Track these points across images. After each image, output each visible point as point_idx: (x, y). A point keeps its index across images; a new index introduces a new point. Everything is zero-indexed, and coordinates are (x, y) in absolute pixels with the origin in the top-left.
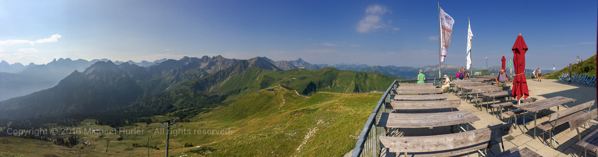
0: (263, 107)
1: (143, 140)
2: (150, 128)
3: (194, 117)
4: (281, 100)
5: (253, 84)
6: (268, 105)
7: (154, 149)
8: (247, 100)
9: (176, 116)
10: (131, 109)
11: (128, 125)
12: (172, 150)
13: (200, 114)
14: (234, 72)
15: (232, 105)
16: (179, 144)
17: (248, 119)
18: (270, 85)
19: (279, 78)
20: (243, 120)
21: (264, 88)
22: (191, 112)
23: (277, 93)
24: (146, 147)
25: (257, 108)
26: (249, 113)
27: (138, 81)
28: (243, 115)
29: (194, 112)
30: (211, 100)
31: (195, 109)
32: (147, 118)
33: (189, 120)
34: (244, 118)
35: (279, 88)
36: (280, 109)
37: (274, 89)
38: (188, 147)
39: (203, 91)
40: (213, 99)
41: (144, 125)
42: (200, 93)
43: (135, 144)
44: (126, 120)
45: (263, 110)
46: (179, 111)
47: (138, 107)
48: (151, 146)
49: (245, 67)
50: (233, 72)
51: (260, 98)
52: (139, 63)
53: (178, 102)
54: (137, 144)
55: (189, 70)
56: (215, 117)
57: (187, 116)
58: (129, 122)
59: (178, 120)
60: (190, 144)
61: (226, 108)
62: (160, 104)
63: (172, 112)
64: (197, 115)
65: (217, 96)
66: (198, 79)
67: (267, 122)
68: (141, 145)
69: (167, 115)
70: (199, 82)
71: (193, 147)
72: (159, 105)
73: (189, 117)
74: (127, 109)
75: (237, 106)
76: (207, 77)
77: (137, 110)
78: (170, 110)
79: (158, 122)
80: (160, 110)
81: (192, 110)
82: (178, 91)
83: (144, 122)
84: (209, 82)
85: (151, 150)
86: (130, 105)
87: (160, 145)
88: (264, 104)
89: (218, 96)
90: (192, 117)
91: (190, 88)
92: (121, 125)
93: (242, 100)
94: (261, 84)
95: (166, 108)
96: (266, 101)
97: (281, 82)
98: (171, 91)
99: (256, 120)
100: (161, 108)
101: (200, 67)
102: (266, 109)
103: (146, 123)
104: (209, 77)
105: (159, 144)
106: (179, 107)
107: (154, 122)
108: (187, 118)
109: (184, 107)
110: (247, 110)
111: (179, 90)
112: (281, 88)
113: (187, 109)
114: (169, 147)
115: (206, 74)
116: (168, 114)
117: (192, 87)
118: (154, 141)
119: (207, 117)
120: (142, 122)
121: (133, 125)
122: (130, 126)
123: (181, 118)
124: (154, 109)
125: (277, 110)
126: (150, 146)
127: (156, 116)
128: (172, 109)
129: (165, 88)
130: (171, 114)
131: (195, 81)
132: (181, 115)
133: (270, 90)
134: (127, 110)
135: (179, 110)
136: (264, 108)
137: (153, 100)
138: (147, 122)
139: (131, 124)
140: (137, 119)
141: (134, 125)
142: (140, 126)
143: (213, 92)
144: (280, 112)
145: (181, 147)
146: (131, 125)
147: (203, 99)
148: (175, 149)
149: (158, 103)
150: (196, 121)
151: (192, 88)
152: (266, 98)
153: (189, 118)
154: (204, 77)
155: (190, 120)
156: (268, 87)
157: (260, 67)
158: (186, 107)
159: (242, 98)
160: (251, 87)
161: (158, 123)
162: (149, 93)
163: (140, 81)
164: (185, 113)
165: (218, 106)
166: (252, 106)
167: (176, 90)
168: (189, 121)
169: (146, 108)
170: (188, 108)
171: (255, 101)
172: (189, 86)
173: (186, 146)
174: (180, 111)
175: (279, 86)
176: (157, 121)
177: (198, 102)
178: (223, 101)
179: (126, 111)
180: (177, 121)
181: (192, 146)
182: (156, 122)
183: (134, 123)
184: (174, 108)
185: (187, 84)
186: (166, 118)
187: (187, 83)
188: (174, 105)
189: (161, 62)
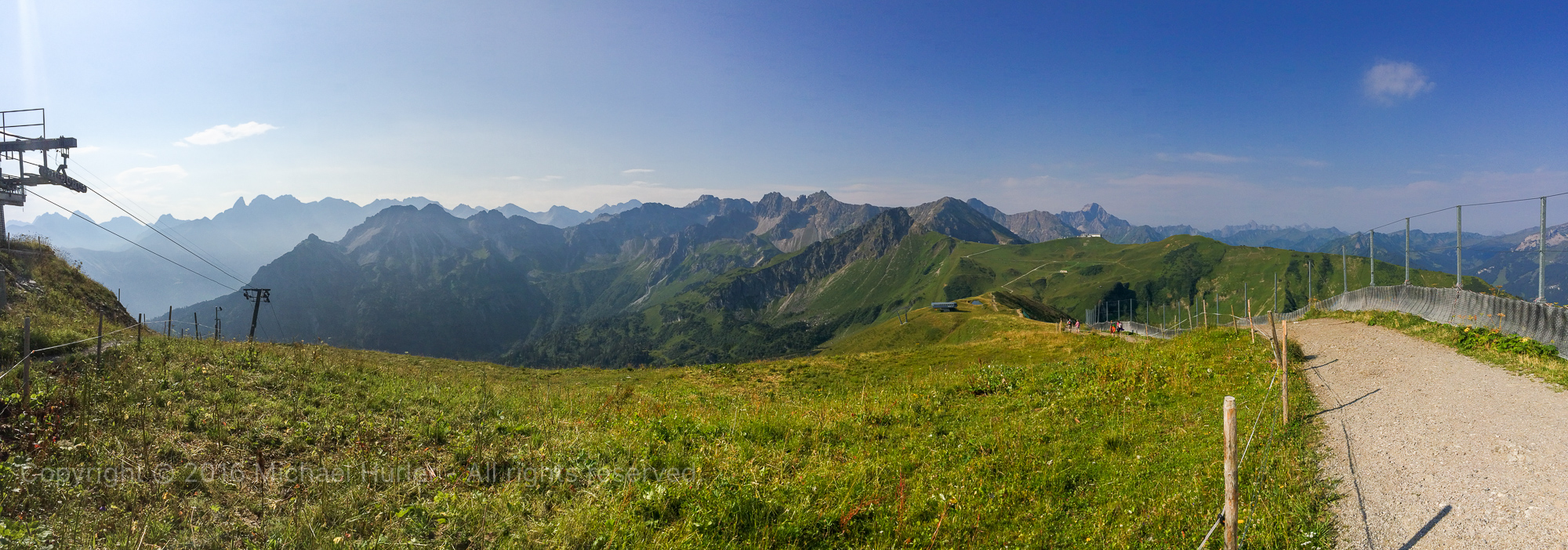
14: (863, 248)
30: (779, 340)
39: (756, 309)
40: (788, 337)
42: (745, 319)
49: (900, 232)
50: (858, 249)
52: (540, 214)
65: (802, 327)
70: (743, 279)
76: (770, 264)
82: (672, 309)
84: (778, 280)
91: (713, 299)
98: (649, 308)
101: (753, 232)
104: (780, 264)
111: (675, 306)
115: (773, 254)
117: (719, 295)
129: (632, 299)
131: (731, 278)
143: (791, 315)
147: (754, 336)
151: (718, 299)
154: (766, 265)
167: (664, 305)
172: (708, 294)
178: (819, 344)
185: (702, 288)
187: (705, 282)
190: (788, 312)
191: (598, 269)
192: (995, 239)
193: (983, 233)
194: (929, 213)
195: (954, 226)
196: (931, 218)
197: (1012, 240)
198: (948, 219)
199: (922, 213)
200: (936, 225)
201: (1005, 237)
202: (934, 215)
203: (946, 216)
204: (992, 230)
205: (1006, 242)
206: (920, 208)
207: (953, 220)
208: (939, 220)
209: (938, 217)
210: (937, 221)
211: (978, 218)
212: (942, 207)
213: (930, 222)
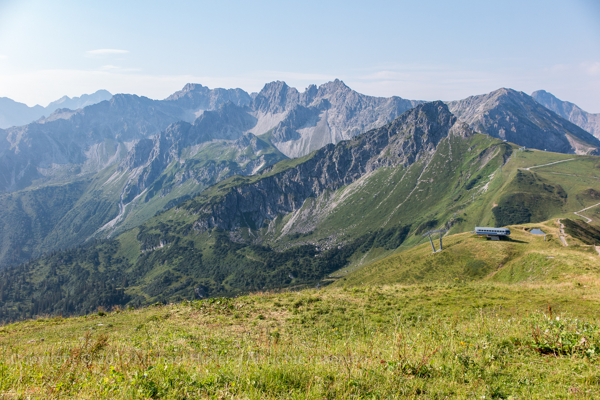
30: (283, 267)
39: (254, 228)
40: (294, 264)
42: (242, 241)
53: (150, 278)
55: (208, 143)
65: (310, 251)
70: (240, 191)
76: (273, 172)
82: (153, 232)
84: (281, 193)
89: (313, 253)
91: (203, 217)
98: (124, 232)
101: (251, 131)
104: (283, 173)
111: (156, 228)
115: (274, 159)
117: (210, 212)
129: (101, 222)
131: (224, 190)
143: (297, 236)
147: (253, 262)
151: (209, 216)
160: (452, 219)
167: (142, 228)
172: (196, 211)
177: (230, 278)
178: (331, 272)
185: (189, 203)
190: (294, 232)
191: (55, 184)
192: (571, 147)
193: (553, 139)
194: (477, 109)
195: (511, 127)
196: (480, 116)
197: (594, 149)
198: (503, 118)
199: (468, 109)
200: (486, 125)
201: (584, 145)
202: (485, 112)
203: (501, 114)
204: (566, 135)
205: (585, 151)
206: (465, 103)
207: (511, 119)
208: (491, 118)
209: (490, 115)
210: (489, 121)
211: (545, 116)
212: (496, 101)
213: (478, 122)
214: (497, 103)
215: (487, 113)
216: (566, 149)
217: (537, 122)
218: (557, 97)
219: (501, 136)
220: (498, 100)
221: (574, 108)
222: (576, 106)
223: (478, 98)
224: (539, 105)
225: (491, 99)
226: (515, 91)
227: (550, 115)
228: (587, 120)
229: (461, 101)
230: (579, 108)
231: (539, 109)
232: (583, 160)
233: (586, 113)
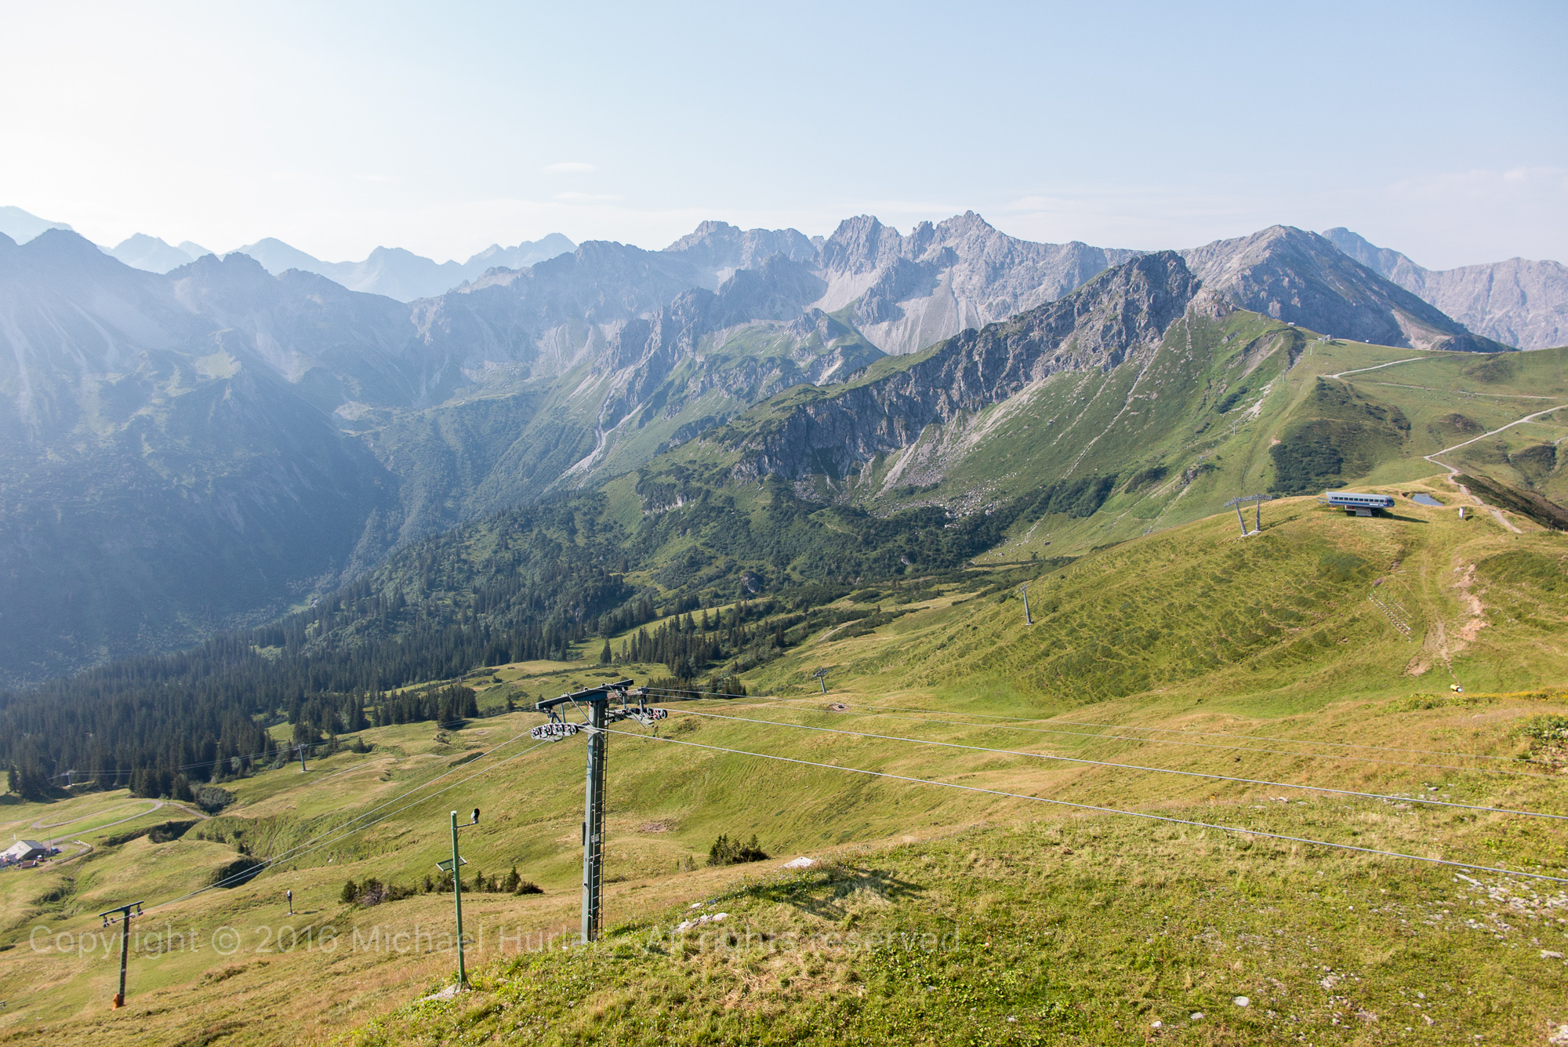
0: (1276, 631)
1: (417, 848)
2: (469, 753)
3: (769, 660)
4: (1444, 602)
5: (1216, 451)
6: (1321, 627)
7: (500, 895)
8: (1155, 563)
9: (649, 661)
10: (310, 629)
11: (292, 757)
12: (625, 887)
13: (811, 640)
14: (1074, 346)
15: (1040, 589)
16: (670, 847)
17: (1150, 709)
18: (1364, 469)
19: (1457, 418)
20: (1111, 706)
21: (1302, 490)
22: (754, 626)
23: (1419, 544)
24: (441, 890)
25: (1232, 633)
26: (1164, 664)
27: (349, 411)
28: (1118, 672)
29: (773, 628)
31: (783, 609)
32: (444, 687)
33: (736, 681)
34: (1122, 694)
35: (1441, 501)
36: (1430, 672)
37: (1390, 502)
38: (728, 863)
39: (836, 476)
40: (909, 540)
41: (422, 737)
42: (816, 498)
43: (359, 883)
44: (275, 720)
45: (1279, 658)
46: (668, 621)
47: (363, 611)
48: (480, 881)
49: (1163, 311)
50: (1063, 347)
51: (1262, 561)
52: (347, 266)
53: (663, 559)
54: (373, 885)
55: (743, 326)
56: (919, 668)
57: (727, 656)
58: (301, 733)
59: (663, 683)
60: (745, 842)
61: (993, 607)
62: (532, 575)
63: (617, 628)
64: (792, 651)
65: (935, 518)
66: (806, 391)
67: (1304, 749)
68: (408, 885)
69: (586, 653)
70: (811, 411)
71: (765, 863)
72: (528, 583)
73: (740, 661)
74: (275, 638)
75: (1077, 602)
76: (867, 379)
77: (358, 631)
78: (603, 620)
79: (522, 709)
80: (532, 618)
81: (760, 615)
82: (663, 480)
83: (419, 717)
84: (882, 415)
85: (475, 904)
86: (300, 598)
87: (544, 862)
88: (1291, 615)
89: (941, 522)
90: (760, 661)
91: (749, 456)
92: (236, 762)
93: (1119, 563)
94: (1279, 453)
95: (575, 607)
96: (1311, 596)
97: (1474, 454)
98: (611, 478)
99: (1212, 719)
100: (538, 605)
101: (818, 305)
102: (1305, 652)
103: (432, 725)
104: (886, 380)
105: (540, 855)
106: (665, 593)
107: (492, 712)
108: (722, 671)
109: (704, 594)
110: (1153, 636)
111: (668, 473)
112: (1464, 497)
113: (723, 609)
114: (608, 871)
115: (860, 355)
116: (596, 647)
117: (761, 447)
118: (502, 841)
119: (862, 667)
120: (401, 720)
121: (334, 748)
122: (311, 764)
123: (686, 673)
124: (489, 619)
125: (1402, 676)
126: (468, 879)
127: (505, 667)
128: (618, 612)
129: (568, 464)
130: (616, 644)
131: (784, 409)
132: (685, 652)
133: (1353, 510)
134: (279, 641)
135: (666, 615)
136: (1286, 643)
137: (482, 548)
138: (442, 711)
139: (321, 741)
140: (362, 705)
141: (347, 748)
142: (387, 749)
143: (911, 491)
144: (1425, 693)
145: (683, 866)
146: (321, 748)
148: (649, 881)
149: (521, 570)
150: (784, 690)
151: (759, 455)
152: (1312, 570)
153: (737, 669)
154: (846, 380)
155: (746, 682)
156: (1340, 485)
157: (1287, 313)
158: (717, 596)
159: (1116, 550)
160: (1194, 466)
161: (525, 714)
162: (449, 504)
163: (367, 408)
164: (709, 636)
165: (939, 594)
166: (1191, 614)
167: (643, 472)
168: (736, 692)
169: (430, 614)
170: (727, 599)
171: (1220, 581)
172: (736, 445)
173: (720, 855)
174: (675, 626)
175: (1448, 488)
176: (519, 703)
177: (800, 561)
179: (271, 652)
180: (653, 695)
181: (759, 856)
182: (512, 708)
183: (339, 737)
184: (633, 604)
185: (722, 431)
186: (579, 677)
187: (723, 420)
188: (631, 578)
189: (529, 261)
190: (905, 484)
191: (491, 396)
192: (1401, 334)
193: (1368, 319)
194: (1228, 265)
195: (1291, 297)
196: (1234, 277)
197: (1447, 338)
198: (1278, 281)
199: (1210, 263)
200: (1245, 294)
201: (1427, 330)
202: (1243, 270)
203: (1273, 273)
204: (1393, 312)
205: (1429, 342)
206: (1205, 253)
207: (1291, 282)
208: (1255, 281)
209: (1253, 275)
210: (1250, 286)
211: (1356, 277)
212: (1264, 250)
213: (1231, 288)
214: (1267, 254)
215: (1247, 273)
216: (1393, 337)
217: (1339, 287)
218: (1368, 240)
219: (1273, 315)
220: (1268, 247)
221: (1400, 261)
222: (1405, 257)
223: (1229, 243)
224: (1343, 257)
225: (1254, 245)
226: (1300, 231)
227: (1364, 275)
228: (1424, 283)
229: (1197, 250)
230: (1410, 261)
231: (1345, 263)
232: (1440, 360)
233: (1423, 269)
